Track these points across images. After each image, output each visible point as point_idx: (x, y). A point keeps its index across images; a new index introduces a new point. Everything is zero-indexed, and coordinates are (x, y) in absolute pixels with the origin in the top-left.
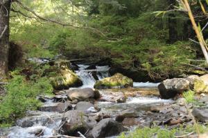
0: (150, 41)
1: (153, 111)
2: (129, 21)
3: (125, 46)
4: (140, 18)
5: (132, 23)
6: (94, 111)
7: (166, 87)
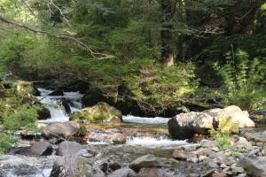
0: (143, 61)
1: (178, 159)
2: (114, 32)
3: (108, 66)
4: (130, 29)
5: (117, 36)
6: (87, 155)
7: (181, 124)
